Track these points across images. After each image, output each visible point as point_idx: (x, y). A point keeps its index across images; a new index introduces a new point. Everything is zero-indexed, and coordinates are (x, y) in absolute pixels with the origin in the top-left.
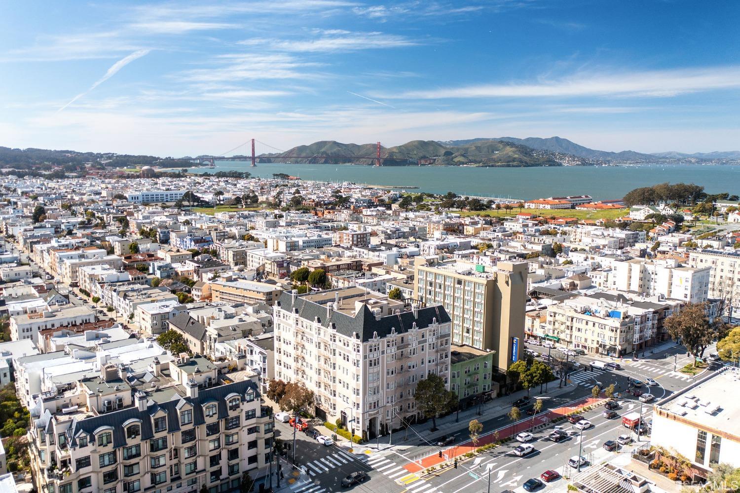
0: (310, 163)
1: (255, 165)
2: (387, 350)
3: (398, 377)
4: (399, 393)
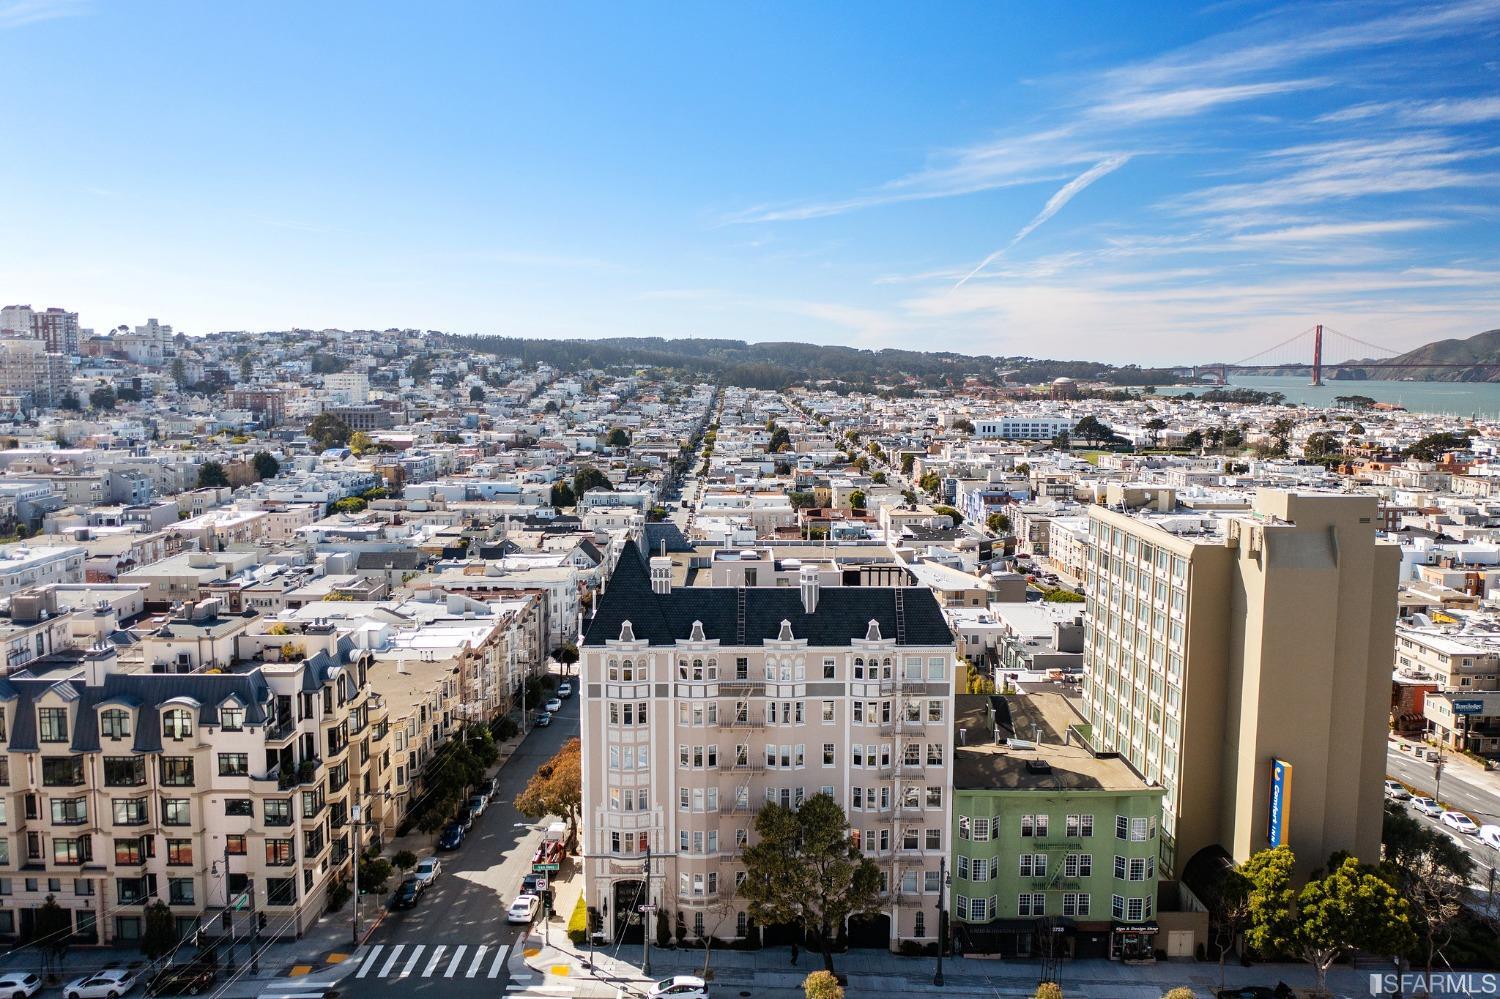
0: (1463, 381)
1: (1319, 384)
2: (676, 686)
3: (726, 779)
4: (728, 829)
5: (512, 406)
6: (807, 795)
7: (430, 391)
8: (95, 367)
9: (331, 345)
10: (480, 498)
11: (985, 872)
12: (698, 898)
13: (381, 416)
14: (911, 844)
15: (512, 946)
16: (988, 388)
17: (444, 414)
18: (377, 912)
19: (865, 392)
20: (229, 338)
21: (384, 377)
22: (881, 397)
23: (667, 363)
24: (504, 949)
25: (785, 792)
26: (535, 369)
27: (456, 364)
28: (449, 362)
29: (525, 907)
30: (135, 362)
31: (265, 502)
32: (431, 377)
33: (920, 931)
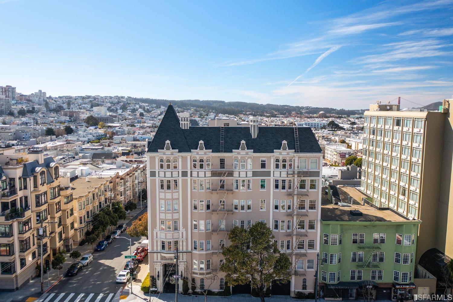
2: (191, 172)
3: (215, 217)
4: (215, 239)
5: (152, 118)
6: (253, 223)
7: (127, 114)
8: (21, 104)
9: (97, 100)
10: (138, 140)
11: (335, 260)
12: (201, 272)
13: (111, 119)
14: (301, 246)
15: (115, 294)
16: (299, 115)
17: (130, 119)
18: (58, 277)
19: (261, 116)
20: (65, 97)
21: (113, 110)
22: (266, 117)
23: (201, 107)
24: (111, 295)
25: (242, 222)
26: (160, 108)
27: (135, 106)
28: (133, 105)
29: (124, 275)
30: (34, 103)
31: (66, 140)
32: (127, 110)
33: (304, 287)
